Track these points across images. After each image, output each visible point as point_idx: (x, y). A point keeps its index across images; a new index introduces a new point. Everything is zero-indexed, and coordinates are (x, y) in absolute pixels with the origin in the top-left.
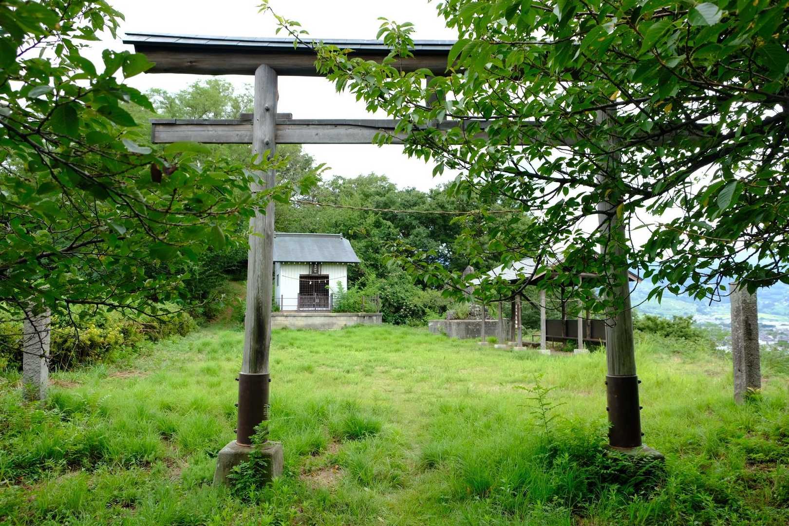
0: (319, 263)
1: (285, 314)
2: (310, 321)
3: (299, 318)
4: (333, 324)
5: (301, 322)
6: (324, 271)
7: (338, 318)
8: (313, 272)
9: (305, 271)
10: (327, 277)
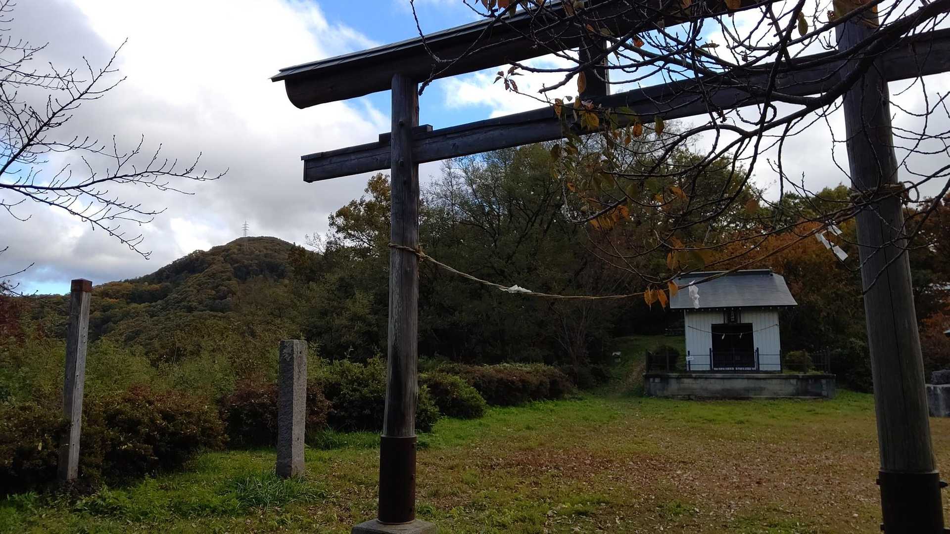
0: (736, 308)
1: (694, 375)
2: (728, 385)
3: (712, 381)
4: (761, 389)
5: (716, 385)
6: (746, 319)
7: (769, 381)
8: (729, 320)
9: (719, 320)
10: (749, 327)
